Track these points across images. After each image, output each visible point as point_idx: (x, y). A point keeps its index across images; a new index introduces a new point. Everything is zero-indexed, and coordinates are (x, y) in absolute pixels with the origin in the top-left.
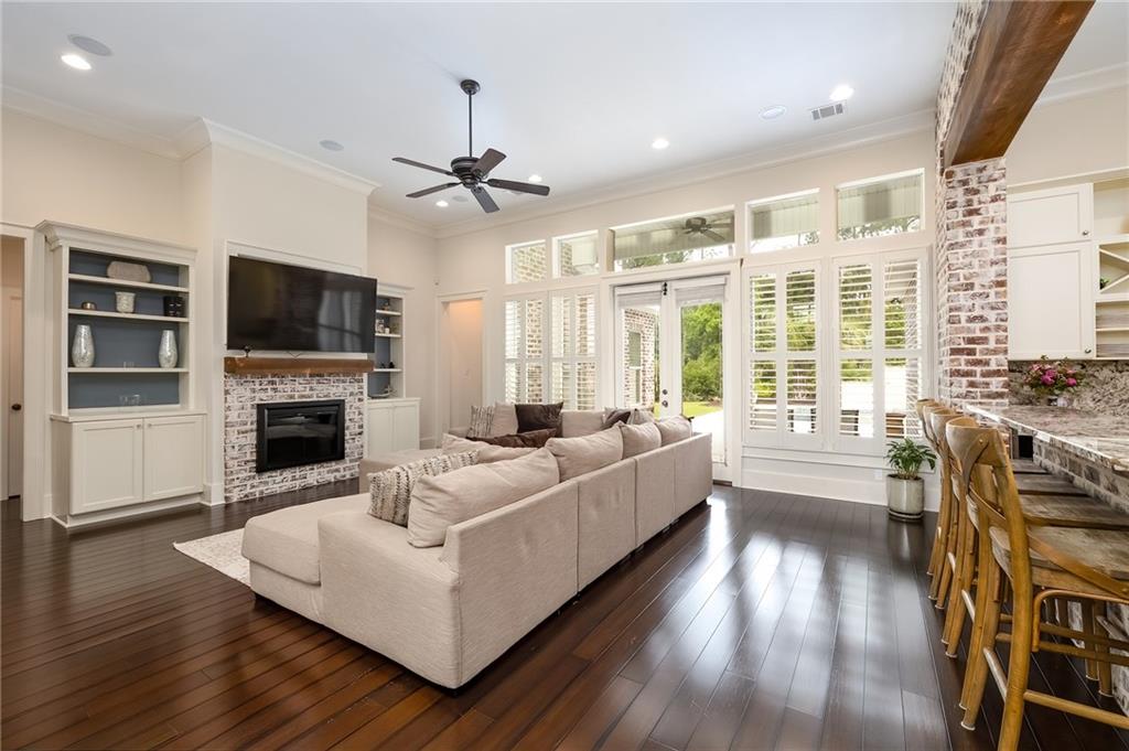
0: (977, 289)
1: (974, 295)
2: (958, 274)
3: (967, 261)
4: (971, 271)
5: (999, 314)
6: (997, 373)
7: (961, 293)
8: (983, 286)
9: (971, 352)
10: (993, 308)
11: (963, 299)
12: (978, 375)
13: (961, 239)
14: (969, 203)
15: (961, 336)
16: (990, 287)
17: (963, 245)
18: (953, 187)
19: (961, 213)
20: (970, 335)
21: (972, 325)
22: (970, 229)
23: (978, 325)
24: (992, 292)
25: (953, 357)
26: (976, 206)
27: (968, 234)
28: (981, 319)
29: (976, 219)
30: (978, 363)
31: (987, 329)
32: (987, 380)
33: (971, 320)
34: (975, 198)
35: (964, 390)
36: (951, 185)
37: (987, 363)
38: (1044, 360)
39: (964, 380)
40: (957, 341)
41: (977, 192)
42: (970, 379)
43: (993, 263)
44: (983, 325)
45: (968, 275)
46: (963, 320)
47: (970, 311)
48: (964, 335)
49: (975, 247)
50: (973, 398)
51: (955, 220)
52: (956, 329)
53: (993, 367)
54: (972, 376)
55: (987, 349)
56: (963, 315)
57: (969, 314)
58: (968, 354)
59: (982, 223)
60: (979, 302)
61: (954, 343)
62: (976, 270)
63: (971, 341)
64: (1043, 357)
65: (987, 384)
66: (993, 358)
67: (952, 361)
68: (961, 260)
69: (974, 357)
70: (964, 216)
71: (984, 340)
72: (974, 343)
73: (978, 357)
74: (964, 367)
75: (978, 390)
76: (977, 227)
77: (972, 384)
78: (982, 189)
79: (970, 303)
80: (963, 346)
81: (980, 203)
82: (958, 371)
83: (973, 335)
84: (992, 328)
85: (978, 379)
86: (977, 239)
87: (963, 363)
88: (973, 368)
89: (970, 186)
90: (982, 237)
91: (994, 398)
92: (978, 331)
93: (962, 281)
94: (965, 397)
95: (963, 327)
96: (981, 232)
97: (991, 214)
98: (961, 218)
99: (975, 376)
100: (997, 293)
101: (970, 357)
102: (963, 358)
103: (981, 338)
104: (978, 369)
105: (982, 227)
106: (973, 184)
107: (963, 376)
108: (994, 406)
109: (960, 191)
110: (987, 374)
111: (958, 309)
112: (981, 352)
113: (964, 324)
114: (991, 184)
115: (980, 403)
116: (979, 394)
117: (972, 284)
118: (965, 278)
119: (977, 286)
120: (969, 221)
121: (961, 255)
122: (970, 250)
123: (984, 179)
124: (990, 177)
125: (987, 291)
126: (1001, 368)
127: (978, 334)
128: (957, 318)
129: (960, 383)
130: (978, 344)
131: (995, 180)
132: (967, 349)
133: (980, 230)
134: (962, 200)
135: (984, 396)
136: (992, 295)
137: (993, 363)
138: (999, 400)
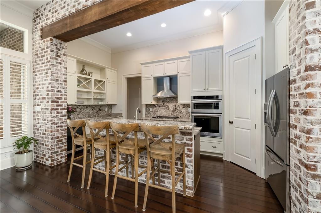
0: (59, 82)
1: (58, 84)
2: (54, 75)
3: (57, 71)
4: (58, 75)
5: (65, 91)
6: (64, 109)
7: (55, 82)
8: (61, 81)
9: (58, 102)
10: (63, 89)
11: (55, 84)
12: (59, 109)
13: (55, 64)
14: (57, 53)
15: (55, 96)
16: (63, 82)
17: (55, 66)
18: (52, 45)
19: (55, 55)
21: (58, 93)
22: (57, 61)
23: (59, 93)
25: (52, 104)
26: (59, 54)
27: (57, 63)
28: (60, 91)
29: (59, 59)
30: (59, 106)
31: (62, 95)
32: (62, 111)
33: (58, 91)
34: (59, 52)
35: (55, 115)
39: (56, 111)
40: (54, 98)
41: (59, 50)
42: (57, 111)
43: (64, 74)
44: (61, 93)
45: (57, 77)
46: (55, 91)
47: (57, 88)
48: (56, 96)
49: (59, 68)
50: (58, 117)
51: (53, 57)
52: (53, 94)
53: (63, 107)
54: (57, 110)
55: (62, 101)
56: (55, 90)
57: (57, 89)
58: (57, 103)
59: (61, 61)
60: (60, 86)
61: (52, 99)
62: (59, 75)
63: (58, 98)
65: (62, 112)
66: (63, 104)
67: (52, 105)
68: (55, 71)
69: (58, 104)
70: (56, 56)
71: (61, 98)
72: (58, 99)
73: (59, 104)
74: (55, 107)
75: (59, 114)
76: (59, 61)
77: (58, 113)
78: (61, 50)
79: (57, 86)
80: (55, 100)
81: (60, 54)
82: (54, 108)
83: (58, 97)
85: (59, 111)
86: (59, 65)
87: (55, 105)
88: (58, 107)
91: (63, 117)
92: (59, 95)
93: (55, 78)
94: (56, 117)
95: (55, 94)
96: (61, 64)
97: (63, 59)
98: (55, 56)
99: (59, 110)
100: (65, 84)
101: (57, 104)
102: (55, 104)
103: (60, 98)
104: (60, 108)
106: (58, 47)
107: (55, 110)
108: (64, 119)
109: (55, 47)
110: (62, 109)
111: (54, 87)
112: (60, 102)
113: (55, 92)
114: (63, 50)
115: (60, 119)
116: (59, 116)
117: (58, 80)
118: (56, 77)
119: (59, 81)
120: (57, 59)
121: (55, 69)
122: (57, 68)
123: (61, 47)
124: (63, 47)
125: (62, 83)
126: (65, 107)
127: (59, 96)
128: (53, 90)
129: (54, 112)
130: (60, 99)
131: (64, 49)
132: (56, 101)
133: (60, 63)
134: (55, 50)
135: (61, 116)
136: (63, 84)
137: (63, 106)
138: (65, 117)
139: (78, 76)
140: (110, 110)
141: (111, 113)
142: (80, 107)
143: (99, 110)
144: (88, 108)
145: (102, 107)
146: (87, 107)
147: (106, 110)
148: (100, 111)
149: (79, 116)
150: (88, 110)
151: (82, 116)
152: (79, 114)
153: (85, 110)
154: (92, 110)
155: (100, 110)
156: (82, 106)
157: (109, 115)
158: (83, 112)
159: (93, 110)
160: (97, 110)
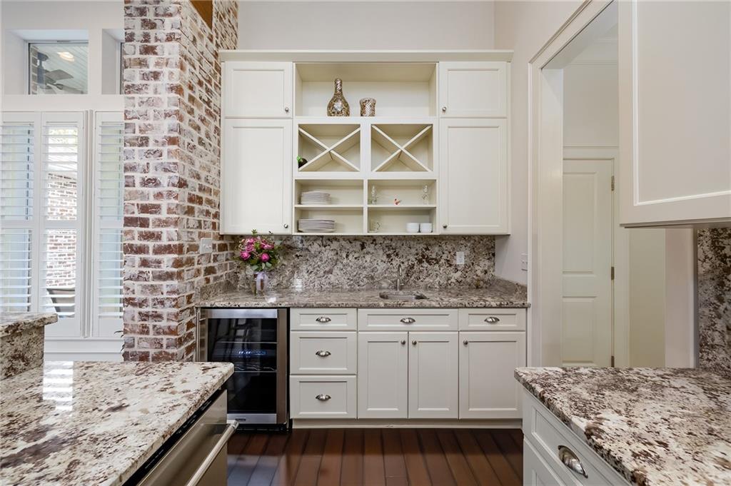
0: (152, 146)
1: (148, 153)
2: (134, 125)
3: (143, 109)
4: (147, 122)
5: (170, 178)
6: (168, 249)
7: (136, 148)
8: (157, 141)
9: (144, 223)
10: (166, 170)
11: (137, 154)
12: (151, 251)
13: (138, 81)
14: (146, 38)
15: (135, 202)
16: (163, 144)
17: (139, 90)
18: (130, 15)
19: (138, 48)
20: (144, 202)
21: (146, 189)
22: (146, 70)
23: (151, 190)
24: (165, 149)
25: (127, 228)
26: (152, 43)
27: (145, 77)
28: (154, 182)
29: (151, 59)
30: (151, 236)
31: (159, 195)
32: (158, 257)
33: (146, 183)
34: (152, 32)
35: (135, 271)
36: (128, 12)
37: (159, 237)
38: (254, 236)
39: (137, 258)
40: (131, 208)
41: (153, 26)
42: (143, 256)
43: (167, 115)
44: (157, 190)
45: (143, 127)
46: (138, 182)
47: (144, 171)
48: (140, 202)
49: (151, 94)
50: (145, 280)
51: (133, 57)
52: (130, 193)
53: (164, 242)
54: (144, 252)
55: (159, 220)
56: (138, 177)
57: (144, 175)
58: (142, 226)
60: (153, 161)
61: (127, 211)
62: (151, 121)
63: (145, 209)
64: (254, 232)
65: (159, 262)
66: (164, 230)
67: (126, 233)
68: (137, 108)
69: (147, 229)
70: (141, 53)
71: (157, 209)
72: (148, 212)
73: (151, 229)
74: (137, 242)
75: (150, 270)
76: (152, 68)
77: (145, 263)
78: (159, 23)
79: (144, 162)
80: (137, 215)
81: (157, 40)
82: (131, 246)
83: (147, 202)
84: (165, 193)
85: (151, 256)
86: (152, 83)
87: (136, 236)
88: (146, 243)
89: (147, 17)
90: (157, 82)
91: (164, 280)
92: (151, 197)
93: (138, 134)
94: (138, 279)
95: (137, 192)
96: (156, 76)
97: (166, 55)
98: (138, 55)
99: (148, 252)
100: (169, 152)
101: (143, 229)
102: (137, 230)
103: (154, 206)
104: (151, 244)
105: (157, 69)
106: (150, 16)
107: (136, 252)
108: (165, 290)
109: (138, 21)
110: (158, 251)
111: (133, 168)
112: (154, 223)
113: (138, 187)
114: (167, 20)
115: (152, 286)
116: (151, 275)
117: (147, 139)
118: (141, 131)
119: (151, 142)
120: (145, 61)
121: (137, 101)
122: (144, 96)
123: (160, 11)
124: (166, 9)
125: (160, 148)
126: (172, 243)
127: (152, 201)
128: (131, 180)
129: (133, 261)
130: (151, 213)
131: (171, 15)
132: (140, 219)
133: (155, 72)
134: (139, 32)
135: (155, 278)
136: (165, 154)
137: (164, 237)
138: (169, 282)
139: (300, 126)
140: (484, 263)
141: (487, 277)
142: (335, 245)
143: (420, 262)
144: (370, 248)
145: (437, 249)
146: (363, 247)
147: (460, 259)
148: (425, 264)
149: (332, 278)
150: (368, 258)
151: (344, 280)
152: (330, 272)
153: (356, 255)
154: (385, 258)
155: (423, 259)
156: (343, 243)
157: (477, 287)
158: (348, 265)
159: (389, 256)
160: (412, 258)
